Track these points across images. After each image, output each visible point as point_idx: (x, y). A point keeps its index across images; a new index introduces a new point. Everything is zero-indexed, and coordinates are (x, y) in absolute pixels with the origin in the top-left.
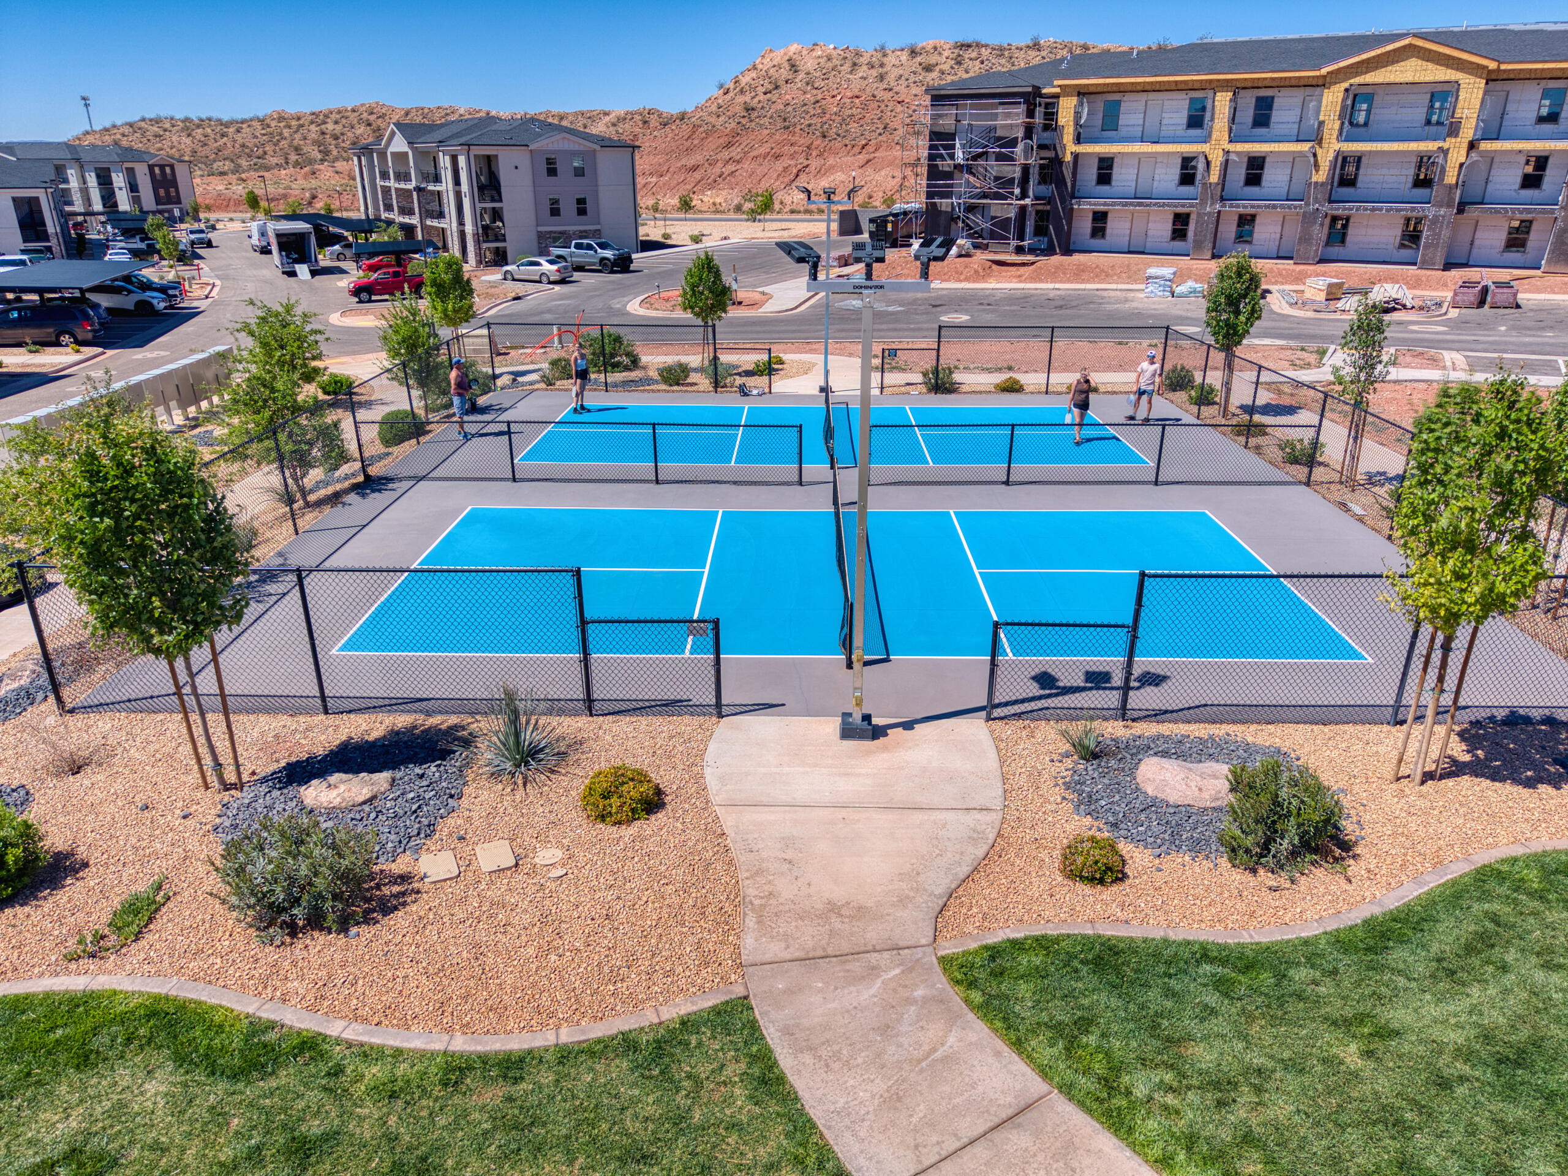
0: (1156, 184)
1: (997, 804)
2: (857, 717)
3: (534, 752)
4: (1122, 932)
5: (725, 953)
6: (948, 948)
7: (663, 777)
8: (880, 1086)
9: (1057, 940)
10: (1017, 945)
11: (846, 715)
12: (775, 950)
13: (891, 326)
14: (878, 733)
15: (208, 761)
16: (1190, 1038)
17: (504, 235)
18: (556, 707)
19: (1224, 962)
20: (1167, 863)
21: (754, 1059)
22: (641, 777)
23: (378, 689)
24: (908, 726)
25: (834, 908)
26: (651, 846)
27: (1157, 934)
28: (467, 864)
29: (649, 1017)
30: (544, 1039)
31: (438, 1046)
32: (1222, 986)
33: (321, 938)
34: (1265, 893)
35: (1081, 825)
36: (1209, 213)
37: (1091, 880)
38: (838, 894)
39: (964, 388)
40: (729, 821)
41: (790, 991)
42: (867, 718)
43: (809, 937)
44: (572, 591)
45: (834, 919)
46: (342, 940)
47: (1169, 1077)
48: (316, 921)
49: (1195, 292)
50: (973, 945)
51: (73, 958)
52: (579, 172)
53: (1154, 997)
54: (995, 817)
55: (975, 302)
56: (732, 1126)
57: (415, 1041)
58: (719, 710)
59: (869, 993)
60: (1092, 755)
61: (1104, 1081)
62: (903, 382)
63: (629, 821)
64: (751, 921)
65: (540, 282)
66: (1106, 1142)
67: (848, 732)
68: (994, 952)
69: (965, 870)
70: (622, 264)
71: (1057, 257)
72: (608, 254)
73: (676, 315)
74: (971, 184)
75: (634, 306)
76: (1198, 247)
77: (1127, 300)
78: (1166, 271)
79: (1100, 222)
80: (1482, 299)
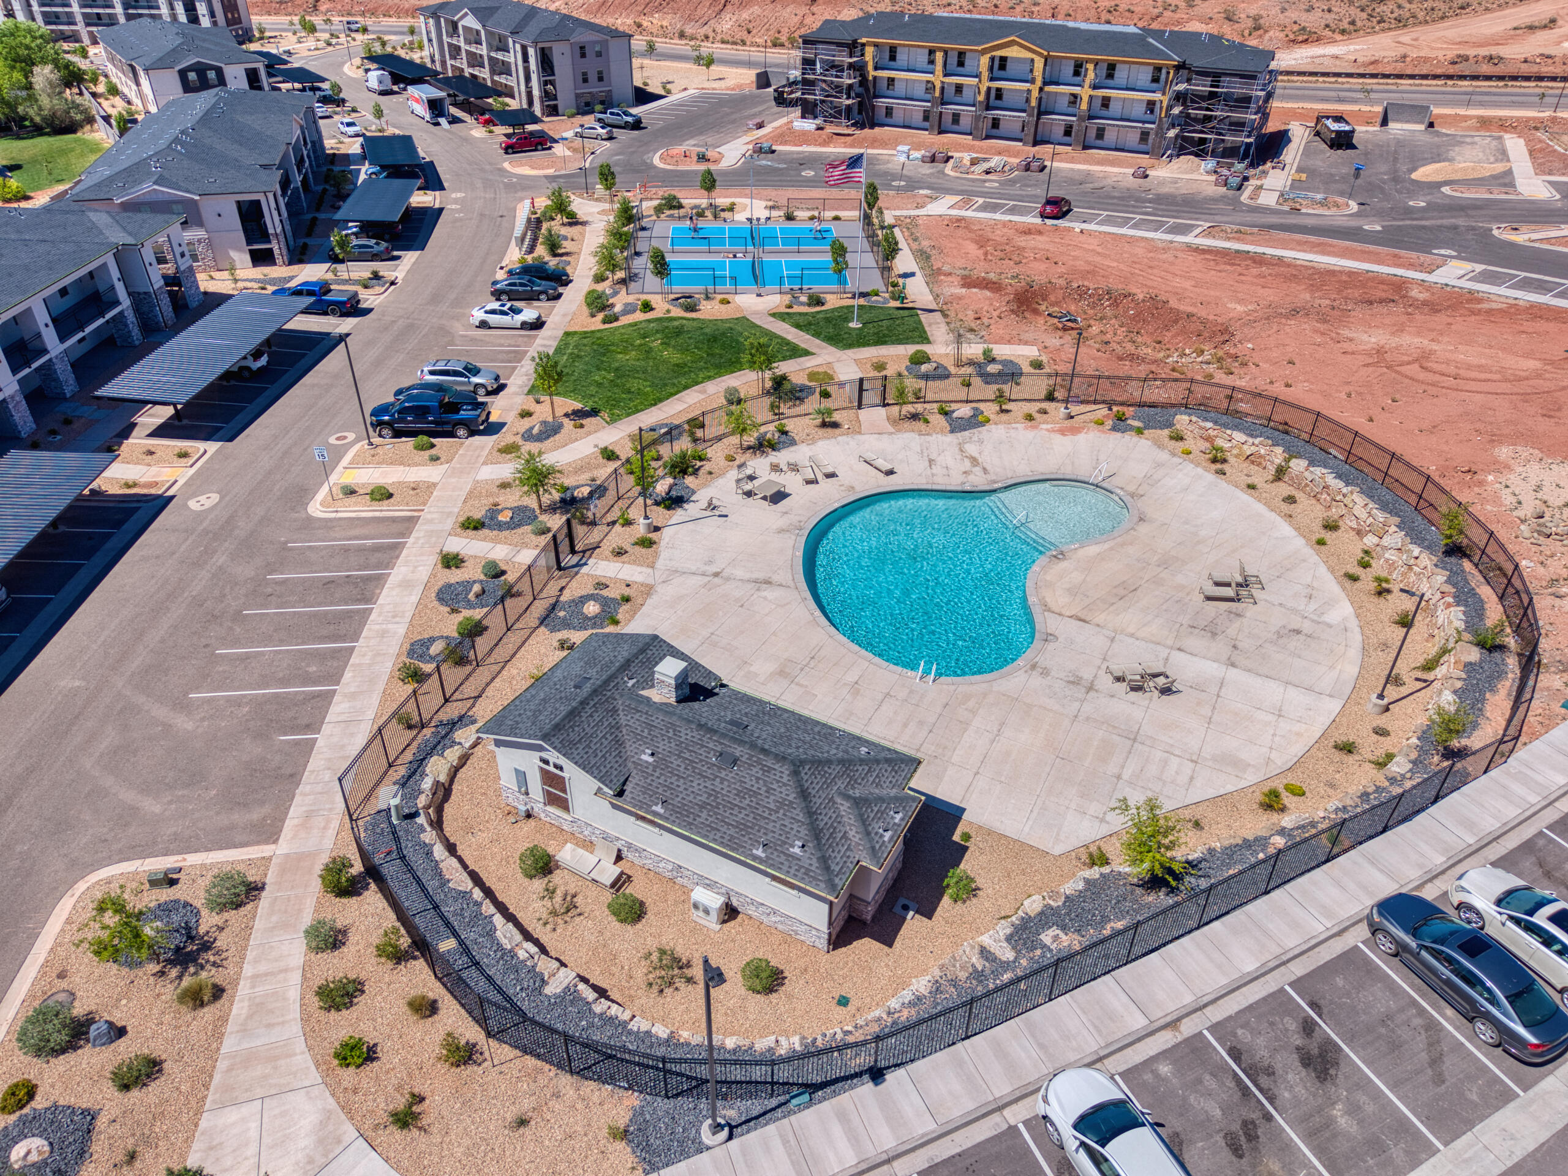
2: (758, 294)
4: (791, 312)
9: (783, 312)
10: (778, 313)
13: (780, 178)
16: (796, 318)
17: (556, 95)
27: (795, 312)
32: (801, 315)
34: (810, 308)
35: (789, 304)
36: (937, 112)
37: (788, 308)
39: (798, 218)
46: (696, 312)
48: (692, 311)
49: (917, 158)
51: (665, 314)
52: (599, 54)
53: (794, 316)
54: (777, 302)
55: (818, 162)
58: (736, 293)
60: (794, 297)
62: (777, 215)
65: (598, 139)
68: (775, 313)
70: (637, 125)
71: (867, 131)
72: (630, 119)
73: (680, 168)
74: (823, 90)
75: (656, 161)
76: (932, 127)
77: (888, 162)
78: (906, 148)
79: (889, 111)
80: (1027, 168)
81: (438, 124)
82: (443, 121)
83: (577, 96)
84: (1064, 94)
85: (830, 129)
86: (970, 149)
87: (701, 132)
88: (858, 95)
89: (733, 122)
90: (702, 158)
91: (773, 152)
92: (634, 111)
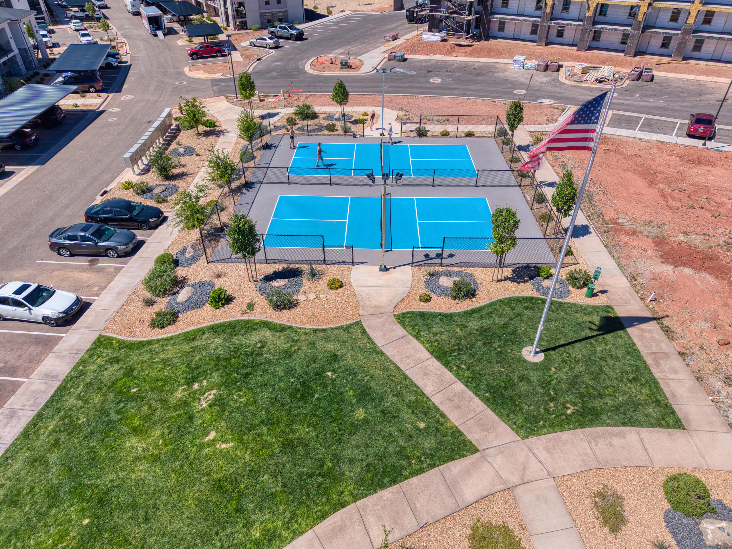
0: (526, 9)
1: (410, 286)
2: (383, 267)
3: (315, 275)
4: (427, 311)
5: (357, 314)
6: (396, 313)
7: (342, 280)
8: (382, 333)
9: (415, 312)
10: (408, 313)
11: (381, 266)
12: (365, 313)
13: (410, 85)
14: (387, 270)
15: (250, 276)
16: (433, 327)
17: (245, 14)
18: (318, 263)
19: (443, 316)
20: (439, 298)
21: (362, 330)
22: (338, 281)
23: (278, 257)
24: (394, 268)
25: (376, 306)
26: (342, 294)
27: (433, 311)
28: (307, 297)
29: (345, 324)
30: (328, 327)
31: (311, 327)
32: (441, 320)
33: (285, 311)
34: (455, 304)
35: (425, 291)
36: (545, 26)
37: (424, 301)
38: (377, 304)
39: (430, 134)
40: (356, 289)
41: (368, 320)
42: (385, 267)
43: (371, 311)
44: (321, 240)
45: (376, 308)
46: (289, 311)
47: (427, 332)
48: (285, 308)
49: (532, 67)
50: (400, 313)
51: (243, 314)
53: (429, 321)
54: (409, 289)
55: (445, 70)
56: (359, 338)
57: (307, 326)
58: (353, 264)
59: (381, 320)
60: (432, 275)
61: (417, 333)
62: (409, 130)
63: (337, 289)
64: (361, 308)
65: (266, 47)
66: (415, 341)
67: (381, 270)
68: (403, 314)
69: (401, 299)
70: (300, 37)
71: (482, 42)
72: (294, 32)
73: (325, 74)
74: (448, 7)
75: (308, 68)
76: (540, 39)
77: (505, 70)
78: (521, 58)
79: (502, 25)
80: (639, 77)
81: (156, 35)
82: (160, 33)
83: (262, 15)
84: (666, 9)
85: (453, 41)
86: (576, 59)
87: (348, 42)
88: (477, 13)
89: (374, 35)
90: (345, 65)
91: (405, 60)
92: (300, 27)
